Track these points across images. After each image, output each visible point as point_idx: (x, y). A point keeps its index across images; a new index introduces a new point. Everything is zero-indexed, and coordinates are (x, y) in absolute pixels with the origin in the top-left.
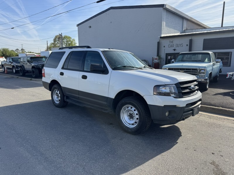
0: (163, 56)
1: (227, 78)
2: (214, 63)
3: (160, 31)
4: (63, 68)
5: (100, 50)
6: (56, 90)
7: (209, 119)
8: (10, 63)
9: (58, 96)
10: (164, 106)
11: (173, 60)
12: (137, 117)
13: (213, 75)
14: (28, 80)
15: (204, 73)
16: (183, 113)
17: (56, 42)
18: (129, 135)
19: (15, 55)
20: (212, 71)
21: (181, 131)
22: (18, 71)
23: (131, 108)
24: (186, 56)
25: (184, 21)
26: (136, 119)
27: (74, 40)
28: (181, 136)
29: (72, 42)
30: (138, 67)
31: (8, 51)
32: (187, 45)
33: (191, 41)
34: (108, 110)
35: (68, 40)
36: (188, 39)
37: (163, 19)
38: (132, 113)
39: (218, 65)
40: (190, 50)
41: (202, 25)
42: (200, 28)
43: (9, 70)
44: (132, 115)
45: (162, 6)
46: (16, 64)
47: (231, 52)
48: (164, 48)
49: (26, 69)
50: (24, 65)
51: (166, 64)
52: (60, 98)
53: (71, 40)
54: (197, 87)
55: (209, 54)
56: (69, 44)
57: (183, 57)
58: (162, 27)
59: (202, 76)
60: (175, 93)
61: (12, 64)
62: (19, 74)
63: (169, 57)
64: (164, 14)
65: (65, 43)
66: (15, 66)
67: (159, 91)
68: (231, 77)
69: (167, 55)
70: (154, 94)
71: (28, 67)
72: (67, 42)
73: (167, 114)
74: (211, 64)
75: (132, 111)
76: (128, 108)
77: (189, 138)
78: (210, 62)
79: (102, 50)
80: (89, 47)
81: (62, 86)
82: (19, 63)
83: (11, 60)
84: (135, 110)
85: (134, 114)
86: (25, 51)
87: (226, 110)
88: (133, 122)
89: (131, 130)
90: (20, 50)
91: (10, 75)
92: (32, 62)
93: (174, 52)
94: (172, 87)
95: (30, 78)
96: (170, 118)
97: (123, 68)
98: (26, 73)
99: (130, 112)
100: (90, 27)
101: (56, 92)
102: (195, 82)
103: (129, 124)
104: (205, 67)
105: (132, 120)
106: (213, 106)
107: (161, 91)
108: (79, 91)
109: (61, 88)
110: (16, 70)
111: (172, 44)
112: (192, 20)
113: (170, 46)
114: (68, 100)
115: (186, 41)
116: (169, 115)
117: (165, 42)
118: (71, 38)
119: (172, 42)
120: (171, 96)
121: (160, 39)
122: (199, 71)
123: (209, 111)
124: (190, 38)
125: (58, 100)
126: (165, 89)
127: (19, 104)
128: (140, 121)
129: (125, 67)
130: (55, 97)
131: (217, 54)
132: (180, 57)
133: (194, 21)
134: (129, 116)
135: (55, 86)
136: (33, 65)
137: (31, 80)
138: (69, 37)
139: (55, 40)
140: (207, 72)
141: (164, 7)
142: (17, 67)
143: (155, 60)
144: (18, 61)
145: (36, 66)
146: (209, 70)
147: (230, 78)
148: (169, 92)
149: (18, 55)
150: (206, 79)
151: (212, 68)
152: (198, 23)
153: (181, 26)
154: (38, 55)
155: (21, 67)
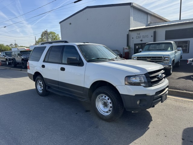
0: (132, 46)
1: (188, 63)
2: (175, 51)
3: (129, 25)
4: (44, 61)
5: (76, 44)
6: (39, 81)
7: (175, 102)
8: (4, 57)
9: (41, 86)
10: (136, 95)
11: (141, 50)
12: (111, 105)
13: (175, 61)
14: (19, 70)
15: (168, 60)
16: (153, 101)
17: (43, 37)
18: (104, 122)
19: (9, 50)
20: (175, 58)
21: (152, 115)
22: (10, 63)
23: (105, 97)
24: (152, 45)
25: (148, 16)
26: (110, 107)
27: (58, 35)
28: (152, 120)
29: (56, 37)
30: (111, 59)
31: (4, 46)
32: (152, 36)
33: (155, 33)
34: (84, 98)
35: (53, 35)
36: (152, 31)
37: (131, 15)
38: (106, 102)
39: (179, 53)
40: (155, 41)
41: (163, 19)
42: (162, 21)
43: (3, 63)
44: (106, 104)
45: (130, 4)
46: (9, 57)
47: (189, 41)
48: (133, 39)
49: (17, 62)
50: (15, 58)
51: (135, 53)
52: (42, 88)
53: (56, 35)
54: (164, 75)
55: (171, 43)
56: (54, 38)
57: (149, 47)
58: (131, 22)
59: (166, 63)
60: (145, 83)
61: (6, 58)
62: (11, 66)
63: (137, 47)
64: (132, 11)
65: (50, 38)
66: (8, 59)
67: (130, 81)
68: (191, 62)
69: (135, 45)
70: (125, 85)
71: (19, 59)
72: (52, 36)
73: (138, 102)
74: (174, 52)
75: (105, 100)
76: (102, 97)
77: (159, 123)
78: (173, 50)
79: (78, 44)
80: (66, 42)
81: (44, 77)
82: (11, 56)
83: (4, 54)
84: (108, 99)
85: (108, 103)
86: (18, 45)
87: (190, 94)
88: (107, 110)
89: (106, 117)
90: (14, 45)
91: (4, 67)
92: (22, 55)
93: (141, 42)
94: (142, 77)
95: (20, 69)
96: (141, 106)
97: (96, 60)
98: (17, 64)
99: (104, 101)
100: (70, 24)
101: (40, 82)
102: (162, 71)
103: (104, 112)
104: (169, 55)
105: (106, 108)
106: (178, 90)
107: (131, 82)
108: (58, 81)
109: (43, 79)
110: (9, 63)
111: (139, 36)
112: (155, 15)
113: (137, 37)
114: (49, 90)
115: (151, 32)
116: (140, 103)
117: (133, 35)
118: (55, 33)
119: (139, 34)
120: (141, 85)
121: (129, 32)
122: (163, 58)
123: (174, 94)
124: (154, 30)
125: (41, 89)
126: (136, 79)
127: (7, 93)
128: (113, 109)
129: (98, 59)
130: (39, 87)
131: (177, 43)
132: (146, 47)
133: (157, 16)
134: (103, 104)
135: (38, 77)
136: (23, 57)
137: (21, 70)
138: (54, 33)
139: (42, 36)
140: (170, 59)
141: (132, 5)
142: (10, 60)
143: (125, 50)
144: (10, 54)
145: (25, 58)
146: (172, 57)
147: (190, 64)
148: (139, 81)
149: (11, 50)
150: (170, 66)
151: (174, 56)
152: (160, 17)
153: (146, 20)
154: (27, 49)
155: (12, 59)
